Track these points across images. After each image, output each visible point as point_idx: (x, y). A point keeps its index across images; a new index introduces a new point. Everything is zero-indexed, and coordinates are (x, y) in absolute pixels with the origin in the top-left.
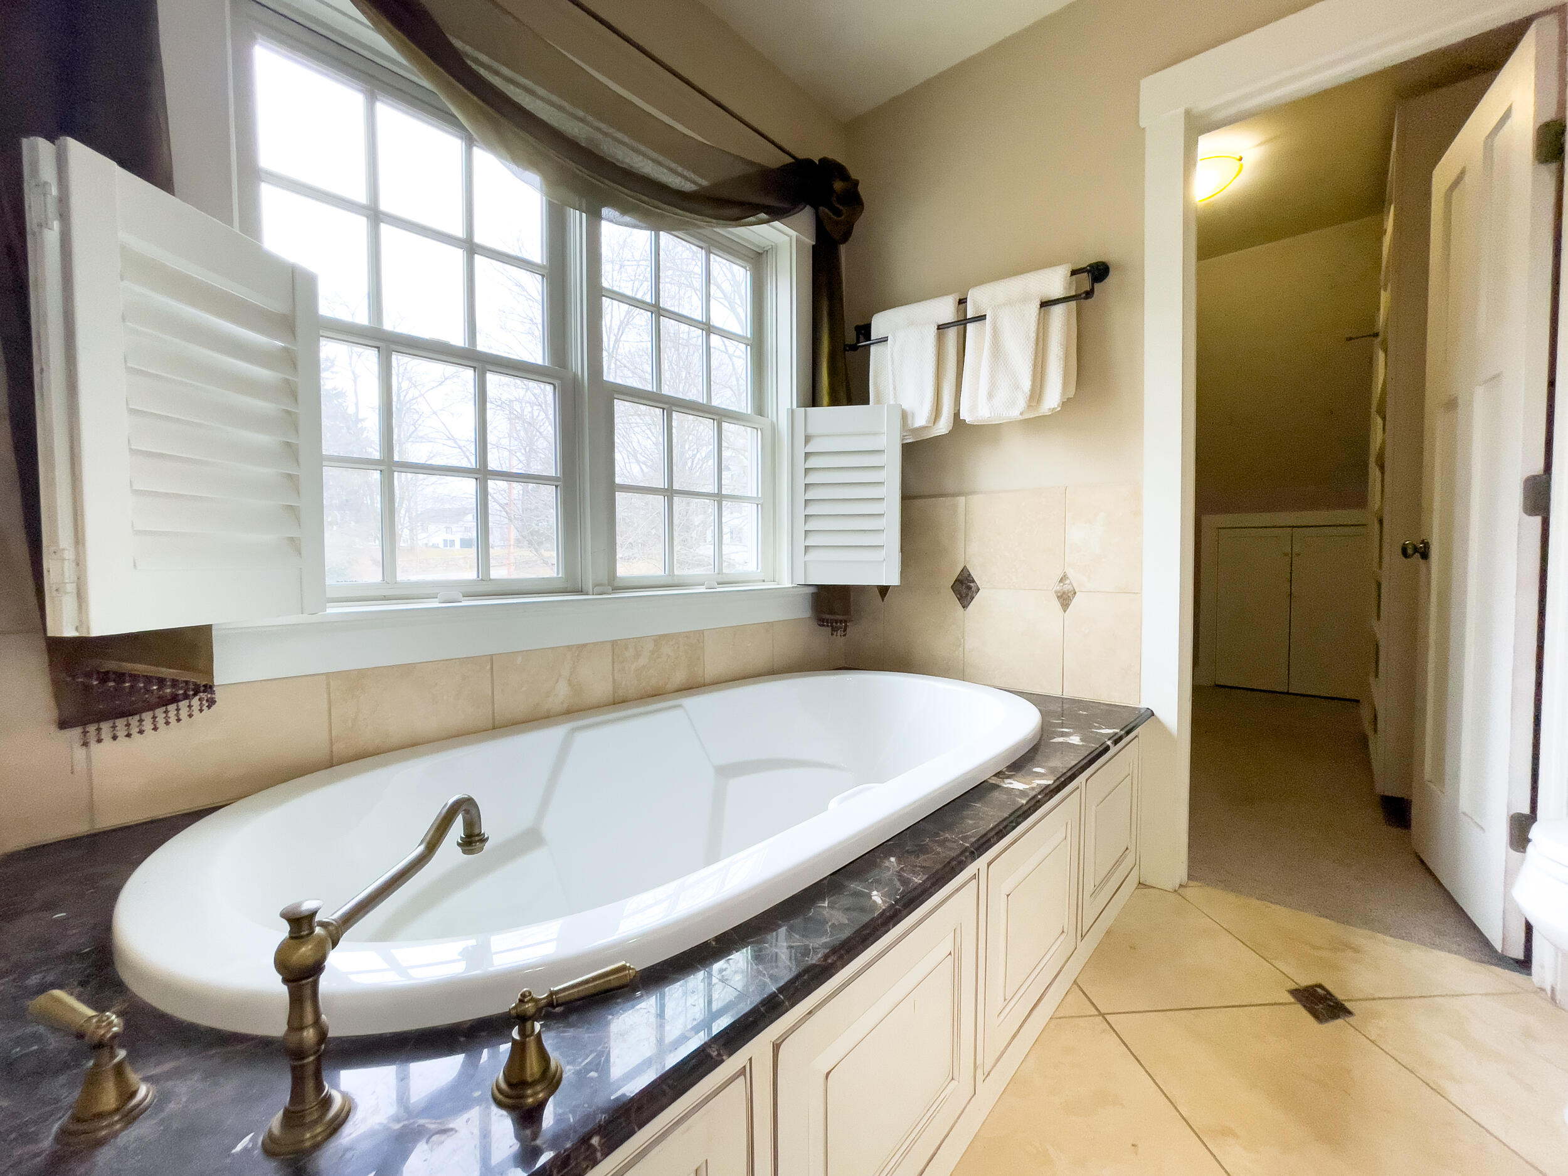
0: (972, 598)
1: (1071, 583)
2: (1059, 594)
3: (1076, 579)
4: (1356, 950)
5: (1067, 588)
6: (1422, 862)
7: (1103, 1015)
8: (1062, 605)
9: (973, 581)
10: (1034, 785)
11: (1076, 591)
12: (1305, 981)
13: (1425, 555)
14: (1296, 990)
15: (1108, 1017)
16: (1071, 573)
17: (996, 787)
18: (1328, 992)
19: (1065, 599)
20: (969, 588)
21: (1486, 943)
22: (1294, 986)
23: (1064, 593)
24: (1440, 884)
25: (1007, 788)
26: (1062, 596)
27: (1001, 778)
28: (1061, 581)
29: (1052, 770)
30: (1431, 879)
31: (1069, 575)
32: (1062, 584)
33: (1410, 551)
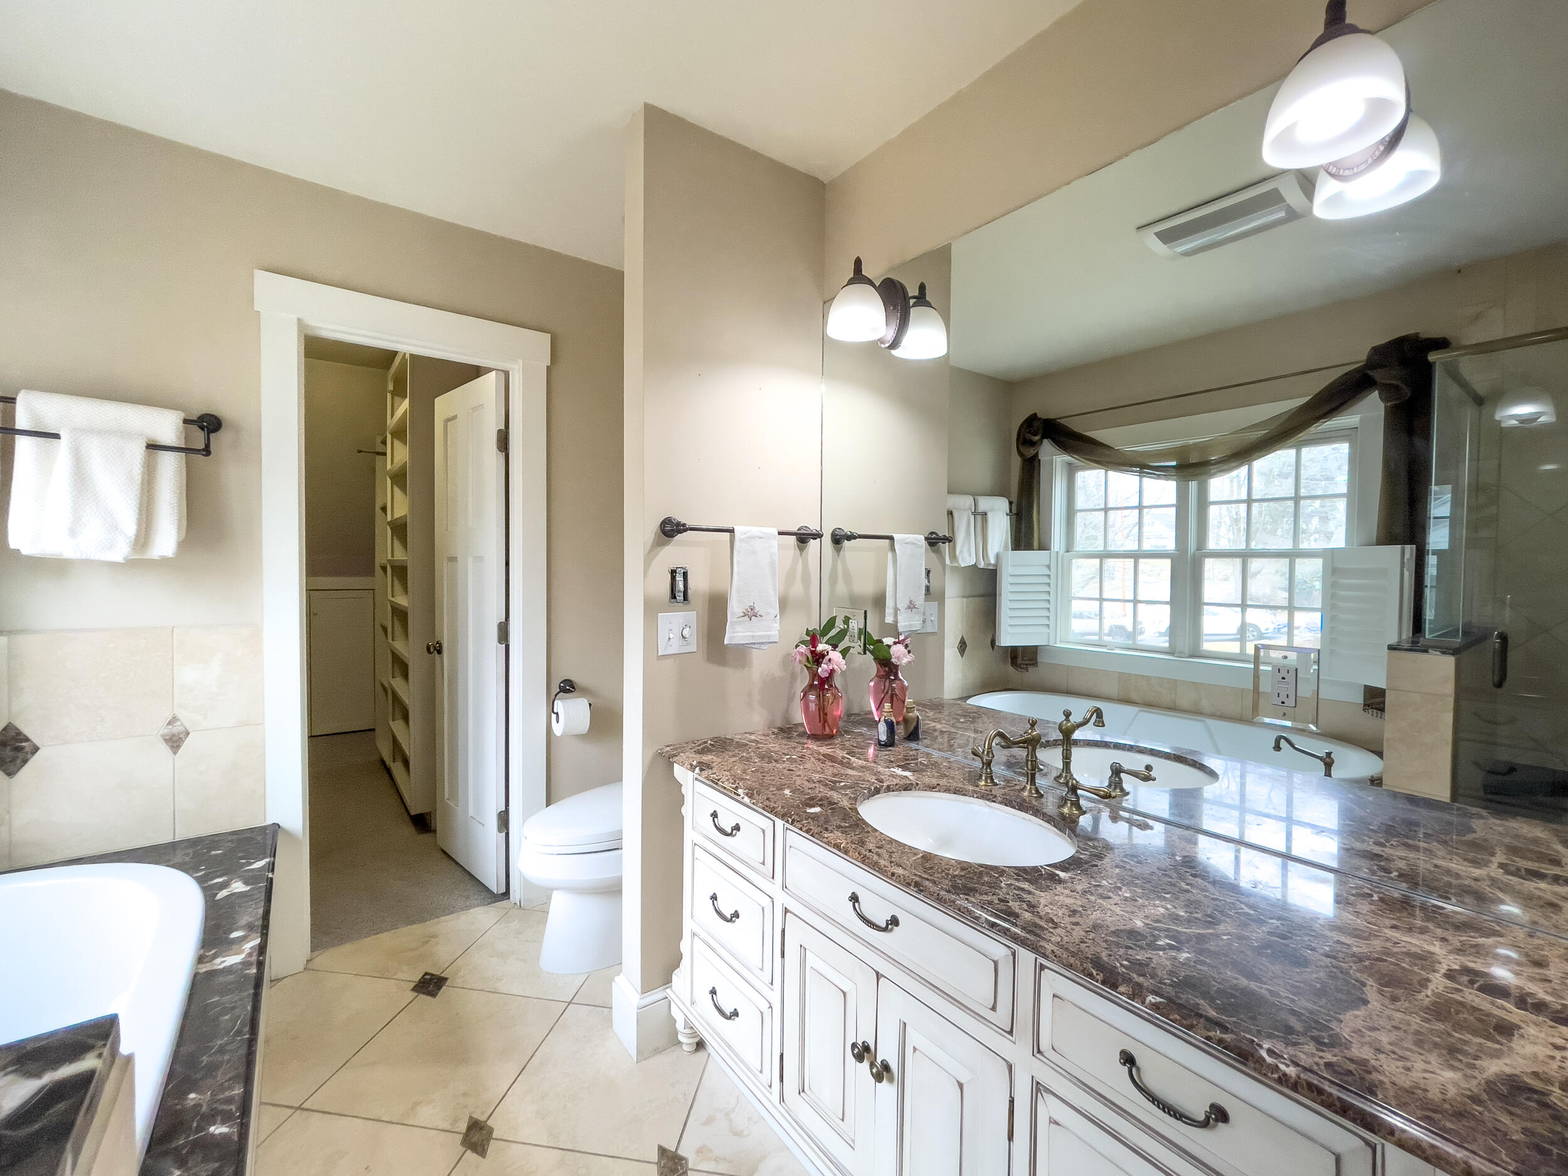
0: (25, 761)
1: (182, 725)
2: (167, 738)
3: (187, 719)
4: (435, 936)
5: (177, 728)
6: (444, 852)
7: (300, 1108)
8: (172, 747)
9: (27, 740)
10: (247, 951)
11: (190, 731)
12: (417, 977)
13: (440, 652)
14: (415, 987)
15: (305, 1106)
16: (181, 714)
17: (212, 974)
18: (432, 975)
19: (175, 742)
20: (20, 749)
21: (487, 890)
22: (412, 985)
23: (174, 735)
24: (457, 863)
25: (224, 968)
26: (171, 739)
27: (208, 962)
28: (169, 723)
29: (250, 927)
30: (452, 863)
31: (180, 716)
32: (171, 727)
33: (432, 650)
